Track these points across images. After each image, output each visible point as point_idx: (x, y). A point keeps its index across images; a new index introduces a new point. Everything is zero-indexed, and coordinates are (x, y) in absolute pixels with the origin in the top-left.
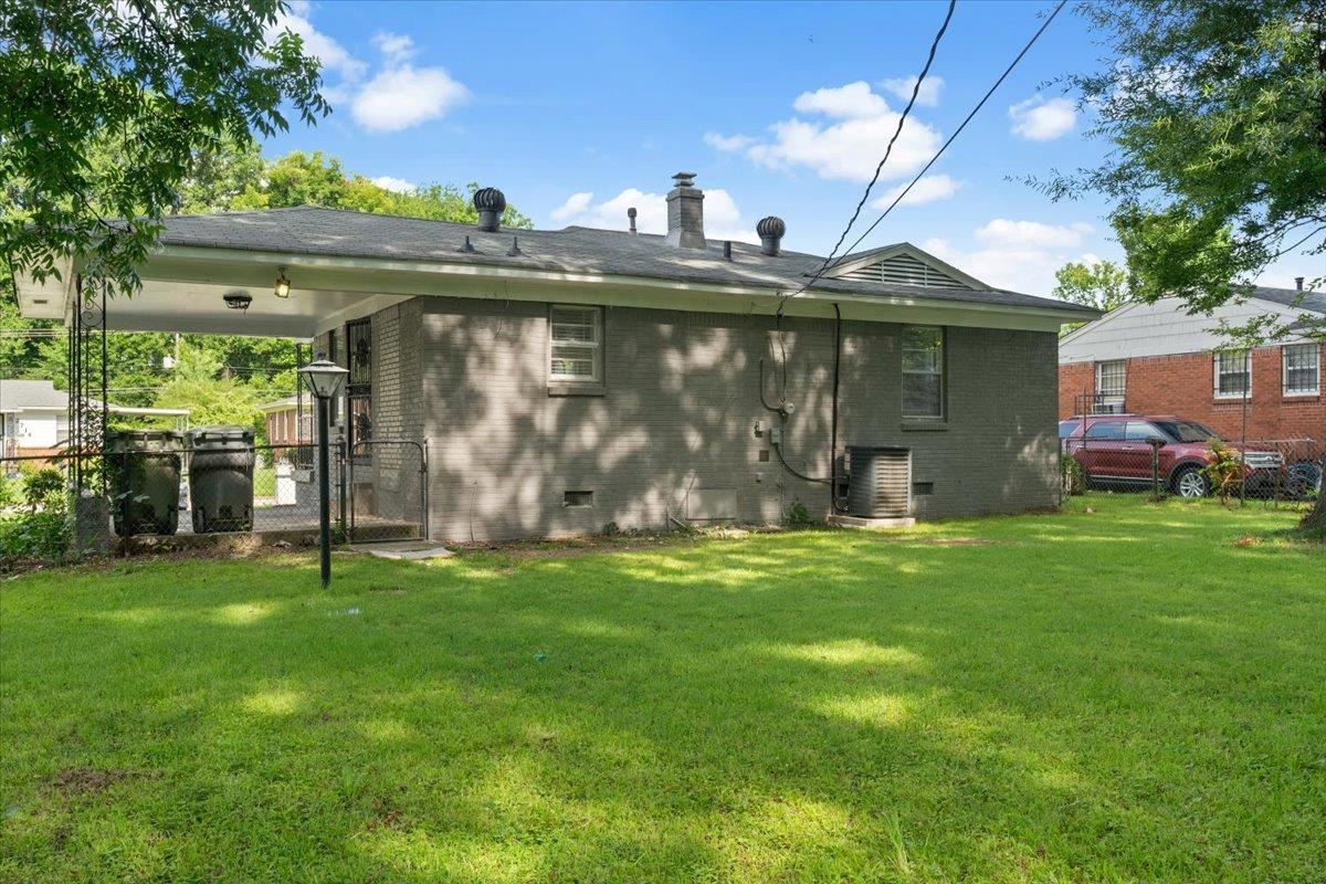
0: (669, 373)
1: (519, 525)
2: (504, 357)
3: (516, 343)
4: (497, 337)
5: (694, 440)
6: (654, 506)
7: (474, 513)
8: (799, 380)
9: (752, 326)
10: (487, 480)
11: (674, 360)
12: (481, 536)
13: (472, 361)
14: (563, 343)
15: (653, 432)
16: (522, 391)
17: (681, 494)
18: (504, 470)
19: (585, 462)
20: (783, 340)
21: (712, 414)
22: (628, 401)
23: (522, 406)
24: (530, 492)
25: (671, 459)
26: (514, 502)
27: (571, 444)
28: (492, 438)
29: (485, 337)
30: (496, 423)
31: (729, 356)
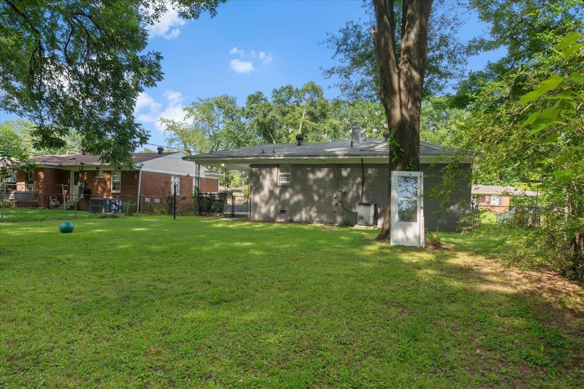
0: (310, 179)
1: (270, 217)
2: (268, 177)
3: (271, 173)
4: (267, 172)
5: (316, 198)
6: (304, 215)
7: (260, 213)
8: (351, 182)
9: (336, 166)
10: (263, 205)
11: (311, 176)
12: (261, 219)
13: (261, 178)
14: (282, 174)
15: (304, 195)
16: (271, 184)
17: (311, 213)
18: (267, 203)
19: (285, 203)
20: (345, 170)
21: (321, 191)
22: (298, 187)
23: (271, 188)
24: (272, 208)
25: (309, 202)
26: (269, 210)
27: (283, 197)
28: (264, 195)
29: (264, 172)
30: (266, 192)
31: (328, 175)
